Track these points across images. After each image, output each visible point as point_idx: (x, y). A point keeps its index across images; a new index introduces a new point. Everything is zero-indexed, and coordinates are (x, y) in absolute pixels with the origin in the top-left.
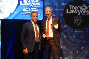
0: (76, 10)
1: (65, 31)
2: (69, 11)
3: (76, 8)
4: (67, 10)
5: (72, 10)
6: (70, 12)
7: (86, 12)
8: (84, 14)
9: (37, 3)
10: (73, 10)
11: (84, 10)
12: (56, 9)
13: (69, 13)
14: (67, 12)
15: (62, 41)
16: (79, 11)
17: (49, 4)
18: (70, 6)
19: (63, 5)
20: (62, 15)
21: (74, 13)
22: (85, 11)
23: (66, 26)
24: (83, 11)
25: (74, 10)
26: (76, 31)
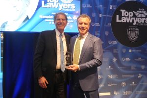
0: (131, 17)
1: (115, 51)
2: (120, 19)
3: (131, 14)
4: (118, 16)
5: (124, 16)
6: (122, 21)
7: (145, 21)
8: (142, 23)
9: (70, 5)
10: (126, 17)
11: (142, 18)
12: (101, 15)
13: (120, 21)
14: (118, 21)
15: (110, 67)
16: (134, 18)
17: (89, 6)
18: (121, 10)
19: (111, 8)
20: (110, 24)
21: (128, 21)
22: (144, 19)
23: (115, 42)
24: (141, 20)
25: (128, 17)
26: (130, 51)
